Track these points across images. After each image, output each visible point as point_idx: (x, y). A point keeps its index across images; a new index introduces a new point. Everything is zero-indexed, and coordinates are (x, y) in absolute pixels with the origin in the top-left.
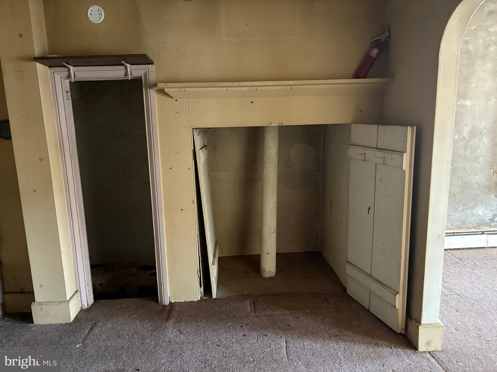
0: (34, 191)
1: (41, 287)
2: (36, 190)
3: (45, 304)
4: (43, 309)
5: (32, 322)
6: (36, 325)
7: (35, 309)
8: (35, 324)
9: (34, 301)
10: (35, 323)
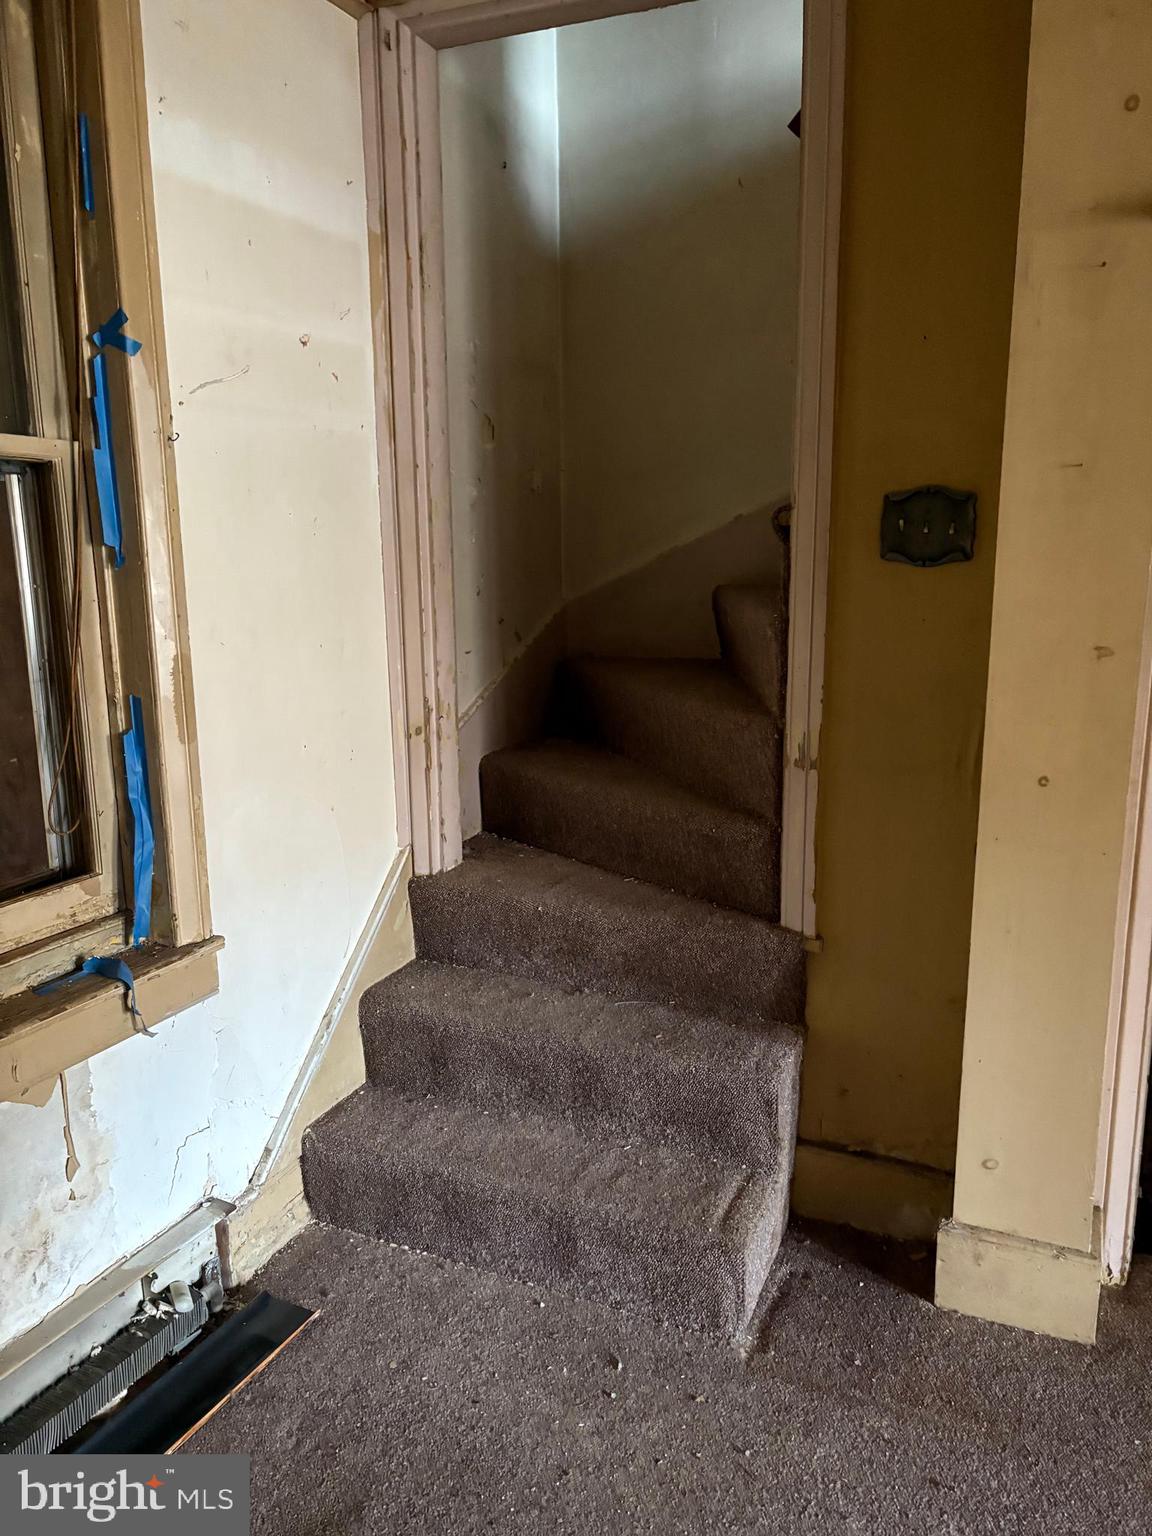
0: (1043, 782)
1: (987, 1168)
2: (1049, 777)
3: (995, 1240)
4: (982, 1259)
5: (928, 1293)
6: (941, 1313)
7: (950, 1248)
8: (938, 1305)
9: (949, 1214)
10: (938, 1301)
